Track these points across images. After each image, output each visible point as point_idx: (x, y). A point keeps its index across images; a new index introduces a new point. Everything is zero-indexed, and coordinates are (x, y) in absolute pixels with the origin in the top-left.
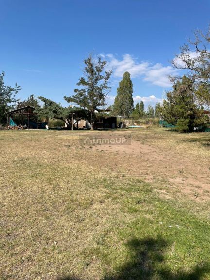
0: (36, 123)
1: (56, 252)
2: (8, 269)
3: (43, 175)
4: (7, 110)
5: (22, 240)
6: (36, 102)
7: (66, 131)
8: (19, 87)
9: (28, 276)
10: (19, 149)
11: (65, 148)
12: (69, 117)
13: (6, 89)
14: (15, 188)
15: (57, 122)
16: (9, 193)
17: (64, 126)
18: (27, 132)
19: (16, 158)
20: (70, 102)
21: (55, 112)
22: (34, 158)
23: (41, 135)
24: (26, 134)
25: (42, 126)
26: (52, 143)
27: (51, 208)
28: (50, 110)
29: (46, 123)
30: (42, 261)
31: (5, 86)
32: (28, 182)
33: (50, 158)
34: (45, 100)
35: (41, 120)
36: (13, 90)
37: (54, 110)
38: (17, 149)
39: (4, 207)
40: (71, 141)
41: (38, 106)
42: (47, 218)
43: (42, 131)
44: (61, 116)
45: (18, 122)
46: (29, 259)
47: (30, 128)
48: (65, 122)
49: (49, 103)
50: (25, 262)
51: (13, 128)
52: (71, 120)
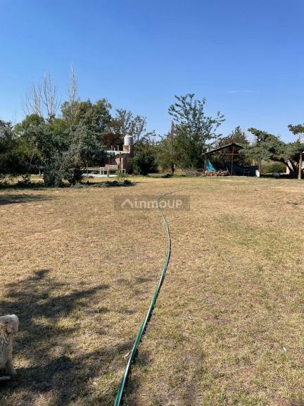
0: (242, 167)
1: (288, 365)
2: (219, 365)
3: (256, 243)
4: (205, 150)
5: (235, 330)
6: (244, 137)
7: (288, 180)
8: (223, 116)
9: (246, 384)
10: (221, 203)
11: (289, 207)
12: (296, 158)
13: (205, 121)
14: (219, 255)
15: (274, 166)
16: (212, 260)
17: (285, 171)
18: (229, 180)
19: (217, 214)
20: (299, 134)
21: (272, 150)
22: (242, 218)
23: (249, 184)
24: (228, 183)
25: (250, 172)
26: (266, 198)
27: (273, 295)
28: (265, 147)
29: (256, 168)
30: (265, 370)
31: (205, 118)
32: (236, 250)
33: (264, 219)
34: (257, 133)
35: (249, 163)
36: (214, 122)
37: (271, 147)
38: (217, 203)
39: (208, 278)
40: (298, 197)
41: (246, 143)
42: (268, 308)
43: (251, 179)
44: (281, 156)
45: (218, 166)
46: (246, 360)
47: (233, 175)
48: (287, 165)
49: (262, 137)
50: (242, 363)
51: (211, 175)
52: (298, 162)
